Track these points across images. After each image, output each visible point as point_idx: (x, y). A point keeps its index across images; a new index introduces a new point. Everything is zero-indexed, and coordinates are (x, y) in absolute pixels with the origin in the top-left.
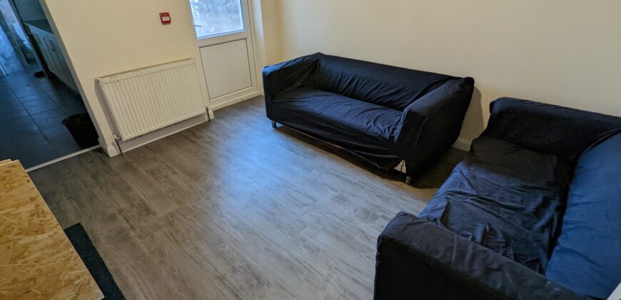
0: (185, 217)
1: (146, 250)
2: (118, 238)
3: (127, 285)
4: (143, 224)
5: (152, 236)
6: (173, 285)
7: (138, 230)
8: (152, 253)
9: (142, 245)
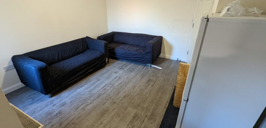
0: (134, 103)
1: (153, 106)
2: (153, 117)
3: (167, 102)
4: (143, 114)
5: (147, 107)
6: (160, 93)
7: (146, 114)
8: (153, 103)
9: (152, 108)
